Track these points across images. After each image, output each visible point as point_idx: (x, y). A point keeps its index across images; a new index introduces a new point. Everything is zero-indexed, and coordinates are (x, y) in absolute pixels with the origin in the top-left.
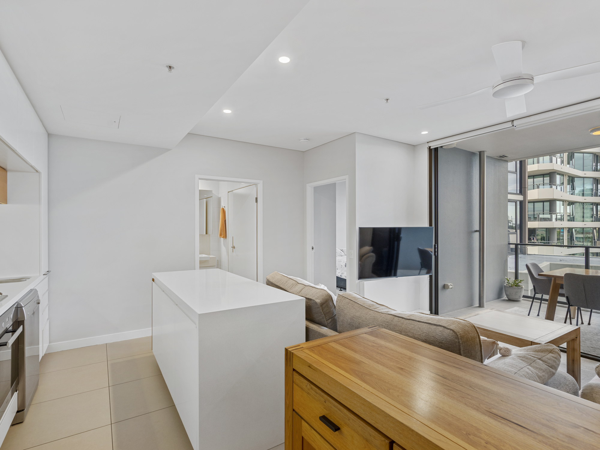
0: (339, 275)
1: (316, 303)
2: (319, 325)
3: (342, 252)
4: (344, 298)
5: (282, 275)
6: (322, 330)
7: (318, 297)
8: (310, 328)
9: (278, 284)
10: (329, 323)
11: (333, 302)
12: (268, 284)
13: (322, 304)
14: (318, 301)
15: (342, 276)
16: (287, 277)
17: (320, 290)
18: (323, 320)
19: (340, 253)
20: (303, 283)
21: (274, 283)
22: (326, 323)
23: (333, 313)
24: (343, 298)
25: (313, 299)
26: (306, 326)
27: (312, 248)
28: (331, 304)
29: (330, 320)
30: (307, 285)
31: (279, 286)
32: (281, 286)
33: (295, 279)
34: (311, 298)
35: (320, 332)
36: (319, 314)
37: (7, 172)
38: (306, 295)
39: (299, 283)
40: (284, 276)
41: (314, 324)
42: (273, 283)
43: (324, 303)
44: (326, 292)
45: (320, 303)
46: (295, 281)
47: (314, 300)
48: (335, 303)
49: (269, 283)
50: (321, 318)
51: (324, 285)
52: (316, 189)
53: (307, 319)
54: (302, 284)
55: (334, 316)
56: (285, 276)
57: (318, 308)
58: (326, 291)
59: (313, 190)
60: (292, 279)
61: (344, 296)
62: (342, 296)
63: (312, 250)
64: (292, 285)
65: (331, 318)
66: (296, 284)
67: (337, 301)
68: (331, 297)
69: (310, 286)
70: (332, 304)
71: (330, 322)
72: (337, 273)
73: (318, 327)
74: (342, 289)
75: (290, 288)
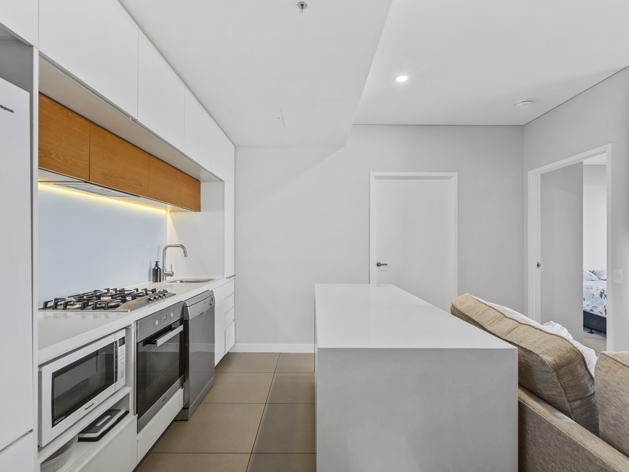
0: (588, 309)
1: (543, 362)
2: (549, 406)
3: (592, 274)
4: (619, 364)
5: (477, 300)
6: (558, 421)
7: (547, 350)
8: (527, 407)
9: (469, 314)
10: (576, 408)
11: (586, 366)
12: (453, 313)
13: (557, 368)
14: (549, 359)
15: (593, 311)
16: (485, 304)
17: (552, 336)
18: (559, 398)
19: (590, 276)
20: (516, 319)
21: (463, 312)
22: (567, 406)
23: (586, 390)
24: (615, 365)
25: (536, 351)
26: (519, 401)
27: (538, 265)
28: (581, 369)
29: (578, 403)
30: (523, 322)
31: (470, 318)
32: (474, 318)
33: (499, 310)
34: (531, 349)
35: (552, 425)
36: (551, 385)
37: (200, 183)
38: (521, 342)
39: (507, 317)
40: (480, 302)
41: (538, 402)
42: (461, 312)
43: (563, 366)
44: (567, 343)
45: (553, 365)
46: (499, 312)
47: (537, 355)
48: (594, 371)
49: (456, 312)
50: (555, 393)
51: (561, 326)
52: (544, 177)
53: (521, 385)
54: (512, 319)
55: (588, 396)
56: (482, 302)
57: (548, 372)
58: (568, 341)
59: (539, 178)
60: (494, 309)
61: (618, 360)
62: (613, 359)
63: (538, 268)
64: (494, 319)
65: (581, 399)
66: (502, 319)
67: (597, 368)
68: (582, 355)
69: (530, 326)
70: (583, 371)
71: (579, 407)
72: (584, 306)
73: (548, 410)
74: (593, 331)
75: (490, 323)
